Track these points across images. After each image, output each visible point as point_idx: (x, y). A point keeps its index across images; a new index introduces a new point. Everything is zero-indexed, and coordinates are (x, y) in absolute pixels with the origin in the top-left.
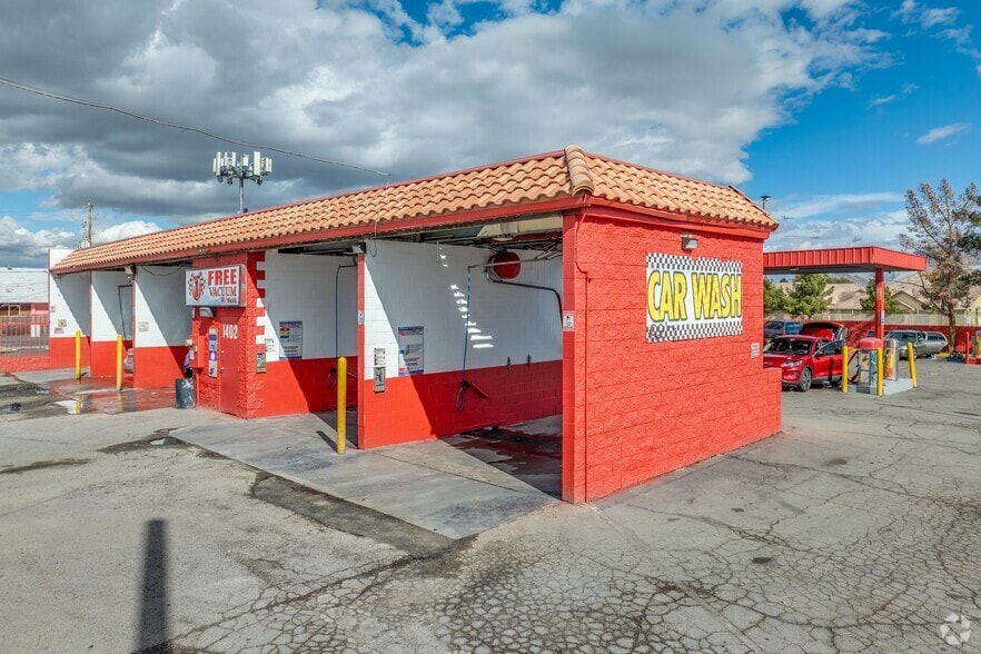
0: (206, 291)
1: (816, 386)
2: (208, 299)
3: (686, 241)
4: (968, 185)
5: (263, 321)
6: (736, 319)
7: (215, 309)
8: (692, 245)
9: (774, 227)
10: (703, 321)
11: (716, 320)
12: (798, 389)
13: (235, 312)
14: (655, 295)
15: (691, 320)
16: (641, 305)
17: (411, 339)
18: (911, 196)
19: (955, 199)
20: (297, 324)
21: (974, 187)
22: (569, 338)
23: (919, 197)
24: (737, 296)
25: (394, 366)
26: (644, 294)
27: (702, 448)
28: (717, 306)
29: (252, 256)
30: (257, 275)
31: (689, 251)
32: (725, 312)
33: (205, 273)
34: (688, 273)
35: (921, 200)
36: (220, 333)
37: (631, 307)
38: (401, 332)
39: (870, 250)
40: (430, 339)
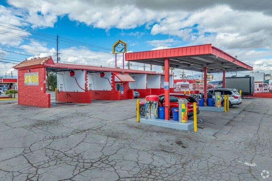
6: (38, 83)
10: (32, 83)
11: (34, 83)
15: (30, 83)
16: (24, 80)
24: (38, 78)
28: (34, 80)
32: (35, 81)
34: (30, 75)
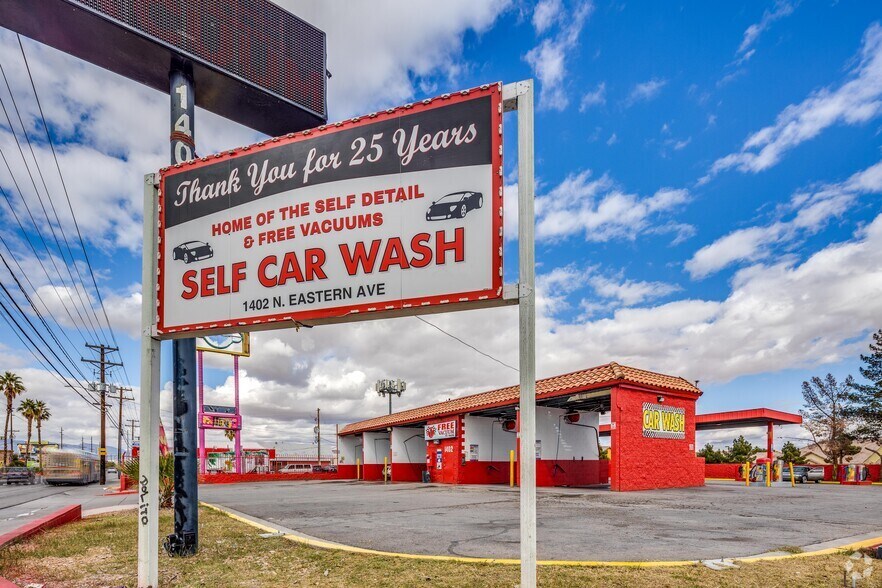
0: (437, 433)
2: (437, 436)
3: (659, 398)
4: (847, 376)
5: (464, 444)
6: (682, 433)
7: (440, 440)
8: (662, 400)
9: (701, 394)
10: (667, 432)
11: (672, 432)
13: (451, 441)
14: (646, 419)
15: (661, 431)
17: (537, 446)
18: (806, 385)
19: (838, 386)
21: (851, 377)
23: (811, 385)
24: (683, 423)
26: (642, 418)
28: (673, 426)
30: (462, 425)
31: (661, 403)
32: (677, 429)
33: (436, 426)
34: (660, 412)
35: (813, 388)
36: (443, 450)
37: (636, 423)
39: (763, 410)
40: (543, 445)
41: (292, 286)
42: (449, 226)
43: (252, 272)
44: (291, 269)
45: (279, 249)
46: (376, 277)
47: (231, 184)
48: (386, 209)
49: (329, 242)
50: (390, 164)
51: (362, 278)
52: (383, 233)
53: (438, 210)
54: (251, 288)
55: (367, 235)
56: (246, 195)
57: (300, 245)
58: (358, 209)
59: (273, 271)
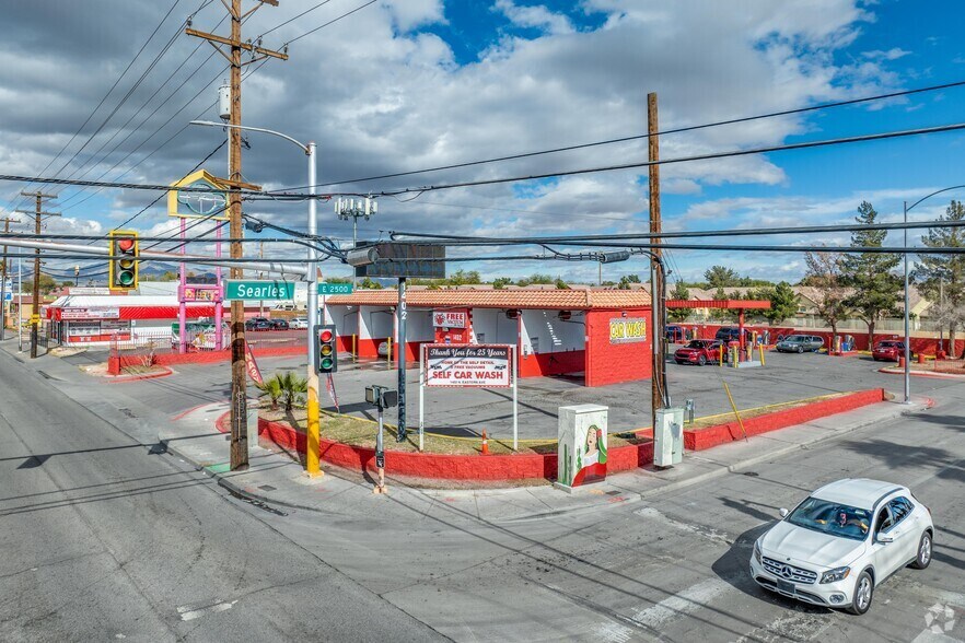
0: (446, 321)
1: (708, 364)
2: (446, 324)
3: (623, 314)
5: (472, 334)
6: (644, 336)
7: (449, 329)
10: (630, 338)
11: (634, 337)
12: (698, 364)
13: (461, 331)
14: (613, 330)
15: (626, 338)
16: (608, 333)
17: (535, 342)
20: (482, 334)
22: (587, 343)
24: (643, 329)
25: (530, 351)
26: (609, 330)
27: (630, 377)
28: (636, 333)
29: (468, 309)
30: (470, 316)
31: (625, 317)
32: (639, 334)
33: (445, 314)
34: (624, 323)
36: (452, 337)
37: (605, 334)
38: (532, 339)
40: (540, 342)
41: (463, 379)
42: (500, 371)
43: (453, 374)
44: (463, 375)
45: (461, 370)
46: (483, 380)
47: (447, 353)
48: (485, 365)
49: (473, 371)
50: (486, 356)
51: (480, 379)
52: (485, 370)
53: (497, 367)
54: (452, 378)
55: (481, 370)
56: (451, 356)
57: (465, 370)
58: (479, 364)
59: (458, 375)
